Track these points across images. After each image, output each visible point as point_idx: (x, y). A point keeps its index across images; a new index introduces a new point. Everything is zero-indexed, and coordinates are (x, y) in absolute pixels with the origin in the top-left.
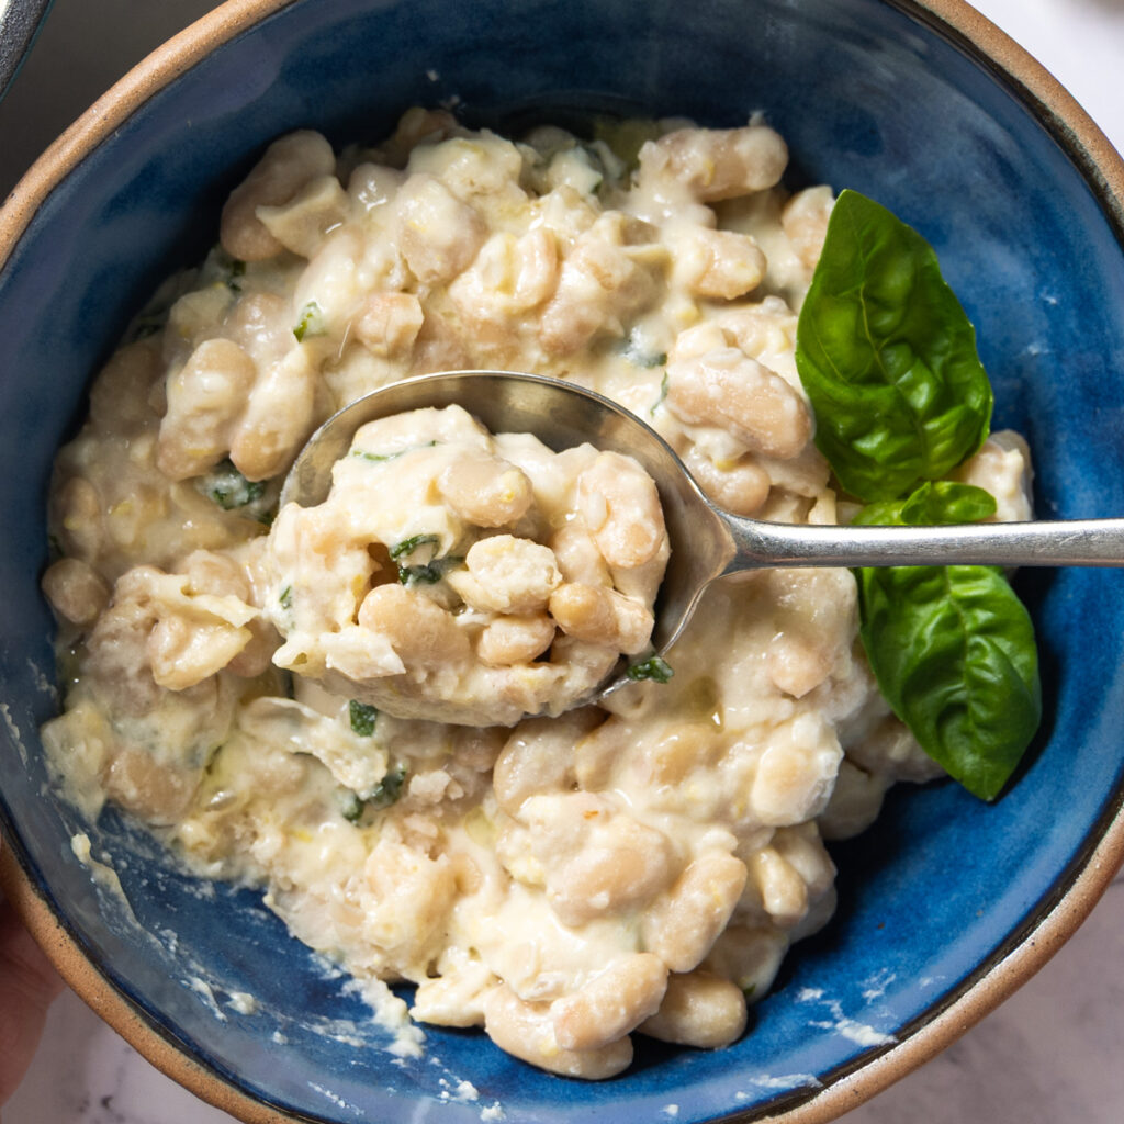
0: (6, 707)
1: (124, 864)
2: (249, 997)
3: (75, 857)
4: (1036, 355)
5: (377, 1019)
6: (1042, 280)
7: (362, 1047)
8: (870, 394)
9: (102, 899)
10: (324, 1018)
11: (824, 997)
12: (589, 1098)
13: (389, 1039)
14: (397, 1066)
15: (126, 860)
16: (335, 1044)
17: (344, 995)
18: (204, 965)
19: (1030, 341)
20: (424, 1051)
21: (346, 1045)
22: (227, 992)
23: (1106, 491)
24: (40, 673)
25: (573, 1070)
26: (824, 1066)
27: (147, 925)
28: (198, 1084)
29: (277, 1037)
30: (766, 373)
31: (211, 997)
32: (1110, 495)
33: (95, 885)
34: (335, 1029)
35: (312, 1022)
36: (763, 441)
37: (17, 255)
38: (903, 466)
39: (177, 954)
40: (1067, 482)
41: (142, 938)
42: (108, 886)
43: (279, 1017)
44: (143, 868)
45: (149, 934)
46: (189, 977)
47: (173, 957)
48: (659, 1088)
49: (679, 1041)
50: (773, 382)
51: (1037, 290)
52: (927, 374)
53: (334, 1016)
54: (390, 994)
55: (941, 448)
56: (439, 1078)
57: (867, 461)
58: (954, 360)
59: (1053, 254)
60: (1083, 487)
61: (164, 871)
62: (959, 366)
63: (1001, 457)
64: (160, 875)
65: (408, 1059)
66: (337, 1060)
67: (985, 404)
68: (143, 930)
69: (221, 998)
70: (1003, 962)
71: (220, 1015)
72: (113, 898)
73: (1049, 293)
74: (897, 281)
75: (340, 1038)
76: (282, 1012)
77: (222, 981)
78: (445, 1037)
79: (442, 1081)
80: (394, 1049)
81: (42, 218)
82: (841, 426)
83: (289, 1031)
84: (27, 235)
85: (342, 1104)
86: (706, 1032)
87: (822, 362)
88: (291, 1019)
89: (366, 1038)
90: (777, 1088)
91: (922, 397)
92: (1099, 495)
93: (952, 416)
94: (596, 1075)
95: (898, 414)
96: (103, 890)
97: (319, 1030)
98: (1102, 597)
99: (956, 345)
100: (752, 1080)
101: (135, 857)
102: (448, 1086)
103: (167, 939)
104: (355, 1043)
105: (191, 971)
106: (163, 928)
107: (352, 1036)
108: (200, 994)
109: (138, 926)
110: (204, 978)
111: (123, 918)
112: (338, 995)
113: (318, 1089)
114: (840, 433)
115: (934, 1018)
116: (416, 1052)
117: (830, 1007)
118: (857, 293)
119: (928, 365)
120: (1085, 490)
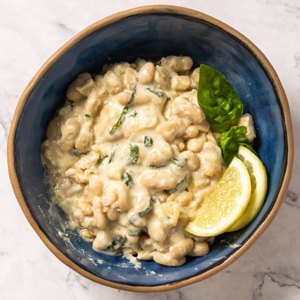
0: (39, 206)
1: (71, 237)
2: (102, 260)
3: (59, 236)
4: (249, 97)
5: (131, 262)
6: (247, 80)
7: (128, 268)
8: (215, 108)
9: (67, 244)
10: (119, 263)
11: (226, 241)
12: (179, 270)
13: (134, 265)
14: (136, 270)
15: (71, 236)
16: (122, 268)
17: (123, 258)
18: (91, 255)
19: (247, 94)
20: (142, 267)
21: (125, 268)
22: (97, 260)
23: (268, 123)
24: (46, 199)
25: (174, 265)
26: (227, 254)
27: (77, 248)
28: (93, 278)
29: (109, 268)
30: (193, 105)
31: (93, 261)
32: (269, 124)
33: (64, 241)
34: (122, 265)
35: (117, 264)
36: (194, 119)
37: (25, 108)
38: (226, 122)
39: (85, 253)
40: (260, 123)
41: (76, 251)
42: (67, 241)
43: (109, 264)
44: (75, 237)
45: (78, 250)
46: (88, 258)
47: (84, 254)
48: (193, 265)
49: (196, 256)
50: (195, 106)
51: (246, 82)
52: (227, 102)
53: (121, 263)
54: (133, 257)
55: (233, 117)
56: (145, 271)
57: (218, 123)
58: (233, 98)
59: (248, 74)
60: (263, 123)
61: (80, 238)
62: (234, 100)
63: (245, 119)
64: (79, 238)
65: (138, 269)
66: (123, 271)
67: (241, 107)
68: (77, 250)
69: (96, 261)
70: (262, 225)
71: (96, 265)
72: (69, 244)
73: (249, 83)
74: (217, 83)
75: (123, 267)
76: (110, 263)
77: (95, 258)
78: (146, 263)
79: (146, 272)
80: (135, 267)
81: (29, 99)
82: (210, 116)
83: (111, 266)
84: (27, 104)
85: (125, 279)
86: (201, 252)
87: (204, 103)
88: (112, 264)
89: (128, 266)
90: (218, 260)
91: (227, 107)
92: (267, 124)
93: (234, 110)
94: (179, 265)
95: (222, 112)
96: (66, 242)
97: (118, 265)
98: (271, 146)
99: (233, 95)
100: (212, 260)
101: (73, 235)
102: (148, 272)
103: (82, 251)
104: (126, 267)
105: (88, 257)
106: (81, 249)
107: (126, 266)
108: (91, 261)
109: (75, 249)
110: (91, 258)
111: (72, 247)
112: (121, 258)
113: (119, 277)
114: (211, 117)
115: (249, 239)
116: (140, 267)
117: (227, 243)
118: (209, 87)
119: (228, 101)
120: (264, 124)
